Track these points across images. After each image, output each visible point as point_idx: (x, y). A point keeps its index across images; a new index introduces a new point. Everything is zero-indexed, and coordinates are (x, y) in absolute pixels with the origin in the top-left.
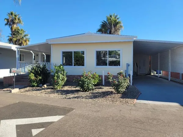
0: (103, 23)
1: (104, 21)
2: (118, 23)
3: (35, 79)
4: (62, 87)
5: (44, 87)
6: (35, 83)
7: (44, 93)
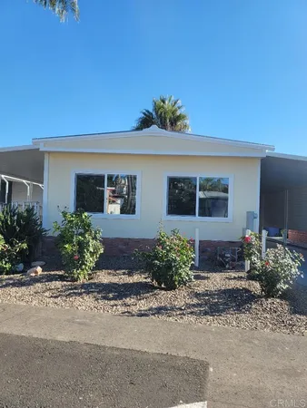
0: (144, 114)
1: (148, 111)
2: (179, 118)
3: (8, 251)
4: (90, 272)
5: (36, 272)
6: (6, 262)
7: (47, 294)
